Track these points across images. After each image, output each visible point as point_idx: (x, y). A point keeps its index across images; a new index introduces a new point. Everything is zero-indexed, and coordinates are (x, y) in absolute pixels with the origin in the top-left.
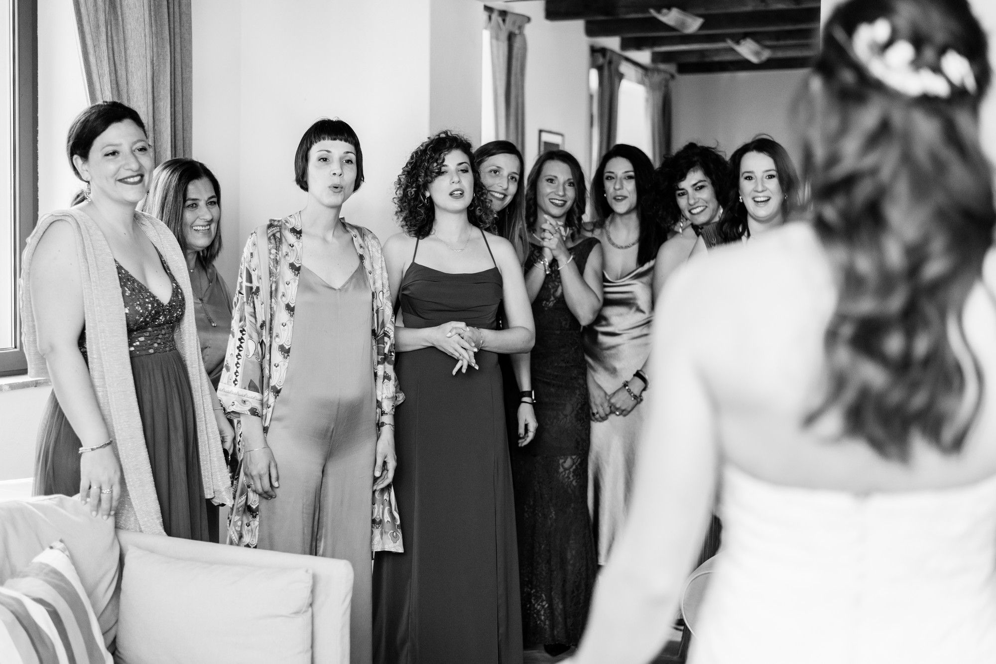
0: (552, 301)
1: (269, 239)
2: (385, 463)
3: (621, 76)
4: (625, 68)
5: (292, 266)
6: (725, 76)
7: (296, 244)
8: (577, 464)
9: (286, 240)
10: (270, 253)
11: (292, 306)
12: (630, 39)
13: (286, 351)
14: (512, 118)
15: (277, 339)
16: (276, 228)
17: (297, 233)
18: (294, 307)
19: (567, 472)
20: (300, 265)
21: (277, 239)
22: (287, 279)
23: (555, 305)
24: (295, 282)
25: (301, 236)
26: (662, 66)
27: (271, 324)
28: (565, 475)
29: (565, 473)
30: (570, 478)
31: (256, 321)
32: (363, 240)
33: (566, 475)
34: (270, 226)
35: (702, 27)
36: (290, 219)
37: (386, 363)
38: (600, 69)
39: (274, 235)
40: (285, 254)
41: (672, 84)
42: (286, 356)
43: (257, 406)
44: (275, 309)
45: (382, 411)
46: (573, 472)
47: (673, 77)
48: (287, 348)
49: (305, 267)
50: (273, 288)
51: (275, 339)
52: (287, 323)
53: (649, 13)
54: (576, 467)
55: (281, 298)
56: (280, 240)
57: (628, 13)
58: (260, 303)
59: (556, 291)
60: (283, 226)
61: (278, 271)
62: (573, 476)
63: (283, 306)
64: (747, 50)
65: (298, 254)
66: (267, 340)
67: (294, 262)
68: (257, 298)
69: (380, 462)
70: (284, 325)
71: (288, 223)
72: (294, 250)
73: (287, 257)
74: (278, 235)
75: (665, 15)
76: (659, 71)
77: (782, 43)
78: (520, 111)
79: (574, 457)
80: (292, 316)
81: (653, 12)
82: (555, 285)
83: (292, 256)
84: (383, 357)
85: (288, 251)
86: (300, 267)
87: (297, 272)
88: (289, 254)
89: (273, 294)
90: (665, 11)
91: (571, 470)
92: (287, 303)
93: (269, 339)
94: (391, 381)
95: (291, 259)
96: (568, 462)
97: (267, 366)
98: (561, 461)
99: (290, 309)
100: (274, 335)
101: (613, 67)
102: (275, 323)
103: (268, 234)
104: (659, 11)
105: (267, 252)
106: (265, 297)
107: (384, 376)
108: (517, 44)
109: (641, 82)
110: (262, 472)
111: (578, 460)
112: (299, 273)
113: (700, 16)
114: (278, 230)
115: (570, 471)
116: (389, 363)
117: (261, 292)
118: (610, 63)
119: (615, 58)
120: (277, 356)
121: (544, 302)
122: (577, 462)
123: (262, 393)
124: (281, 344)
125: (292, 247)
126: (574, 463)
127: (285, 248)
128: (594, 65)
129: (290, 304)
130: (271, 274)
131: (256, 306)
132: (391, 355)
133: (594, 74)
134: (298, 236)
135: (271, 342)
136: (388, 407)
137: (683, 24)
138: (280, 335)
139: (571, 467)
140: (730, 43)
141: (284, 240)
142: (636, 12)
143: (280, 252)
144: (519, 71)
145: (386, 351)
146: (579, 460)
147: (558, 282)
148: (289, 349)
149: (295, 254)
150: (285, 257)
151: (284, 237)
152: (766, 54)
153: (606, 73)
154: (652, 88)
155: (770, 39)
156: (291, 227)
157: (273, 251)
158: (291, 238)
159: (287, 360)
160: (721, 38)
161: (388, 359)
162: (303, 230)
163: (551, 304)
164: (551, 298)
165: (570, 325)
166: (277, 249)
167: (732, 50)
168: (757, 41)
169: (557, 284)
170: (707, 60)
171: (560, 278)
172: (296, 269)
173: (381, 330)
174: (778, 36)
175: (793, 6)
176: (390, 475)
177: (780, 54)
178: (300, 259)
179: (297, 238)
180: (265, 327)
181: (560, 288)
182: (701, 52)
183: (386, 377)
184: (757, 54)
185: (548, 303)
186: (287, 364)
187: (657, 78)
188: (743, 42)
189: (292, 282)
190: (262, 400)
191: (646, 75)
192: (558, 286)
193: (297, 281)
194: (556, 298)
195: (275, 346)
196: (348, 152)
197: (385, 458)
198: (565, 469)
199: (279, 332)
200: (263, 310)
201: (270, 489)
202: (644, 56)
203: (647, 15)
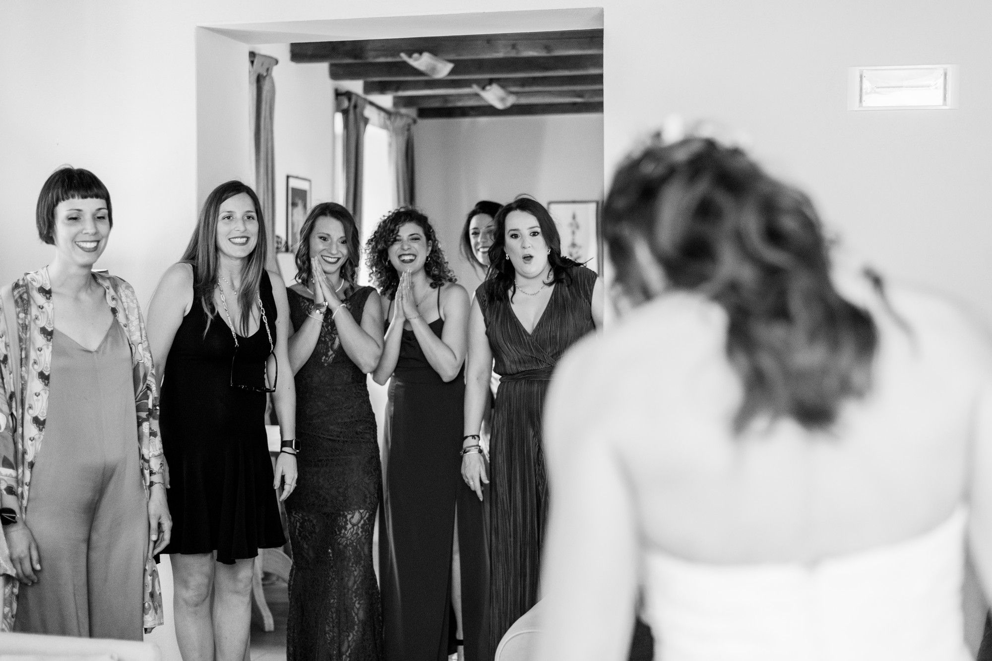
0: (331, 355)
1: (16, 302)
2: (160, 525)
3: (366, 121)
4: (369, 112)
5: (43, 331)
6: (466, 121)
7: (46, 305)
8: (365, 518)
9: (35, 302)
10: (18, 317)
11: (47, 374)
12: (373, 83)
13: (39, 423)
14: (262, 163)
15: (30, 411)
16: (22, 288)
17: (47, 293)
18: (49, 375)
19: (355, 528)
20: (52, 329)
21: (25, 302)
22: (39, 345)
23: (334, 359)
24: (48, 348)
25: (51, 296)
26: (403, 111)
27: (22, 393)
28: (353, 531)
29: (354, 529)
30: (358, 534)
31: (5, 392)
32: (116, 291)
33: (355, 532)
34: (17, 286)
35: (452, 72)
36: (37, 277)
37: (151, 419)
38: (345, 112)
39: (21, 297)
40: (34, 317)
41: (414, 128)
42: (41, 428)
43: (13, 483)
44: (26, 378)
45: (150, 471)
46: (362, 528)
47: (415, 122)
48: (42, 419)
49: (57, 331)
50: (23, 356)
51: (28, 411)
52: (41, 392)
53: (400, 57)
54: (365, 521)
55: (33, 366)
56: (28, 301)
57: (378, 56)
58: (8, 372)
59: (333, 343)
60: (30, 285)
61: (28, 336)
62: (362, 532)
63: (35, 374)
64: (493, 96)
65: (50, 317)
66: (18, 414)
67: (46, 326)
68: (5, 367)
69: (154, 525)
70: (37, 395)
71: (35, 281)
72: (43, 312)
73: (37, 321)
74: (25, 296)
75: (416, 60)
76: (402, 115)
77: (527, 89)
78: (270, 157)
79: (361, 511)
80: (46, 385)
81: (404, 57)
82: (332, 337)
83: (43, 318)
84: (148, 413)
85: (38, 314)
86: (52, 331)
87: (49, 337)
88: (40, 317)
89: (23, 362)
90: (416, 55)
91: (360, 525)
92: (39, 371)
93: (20, 411)
94: (157, 437)
95: (42, 323)
96: (357, 516)
97: (20, 441)
98: (349, 517)
99: (44, 377)
100: (27, 406)
101: (358, 110)
102: (28, 393)
103: (14, 296)
104: (410, 56)
105: (15, 317)
106: (14, 366)
107: (150, 433)
108: (266, 87)
109: (385, 127)
110: (22, 555)
111: (366, 514)
112: (52, 338)
113: (450, 61)
114: (25, 290)
115: (358, 527)
116: (154, 418)
117: (9, 361)
118: (355, 107)
119: (360, 102)
120: (31, 430)
121: (324, 358)
122: (365, 516)
123: (17, 470)
124: (34, 416)
125: (42, 309)
126: (362, 518)
127: (34, 311)
128: (338, 108)
129: (45, 372)
130: (20, 340)
131: (4, 376)
132: (156, 409)
133: (339, 118)
134: (48, 296)
135: (23, 414)
136: (155, 466)
137: (434, 69)
138: (34, 406)
139: (359, 522)
140: (475, 89)
141: (32, 302)
142: (386, 56)
143: (29, 316)
144: (268, 114)
145: (150, 406)
146: (368, 514)
147: (335, 335)
148: (45, 420)
149: (46, 316)
150: (34, 321)
151: (33, 300)
152: (511, 100)
153: (351, 116)
154: (395, 132)
155: (515, 85)
156: (38, 286)
157: (22, 315)
158: (39, 299)
159: (43, 433)
160: (467, 83)
161: (154, 414)
162: (53, 290)
163: (331, 359)
164: (329, 351)
165: (353, 378)
166: (26, 312)
167: (477, 95)
168: (503, 87)
169: (333, 336)
170: (450, 105)
171: (336, 330)
172: (48, 334)
173: (144, 385)
174: (524, 82)
175: (543, 54)
176: (167, 536)
177: (524, 101)
178: (52, 323)
179: (47, 298)
180: (14, 399)
181: (337, 340)
182: (444, 98)
183: (153, 434)
184: (502, 100)
185: (327, 359)
186: (42, 437)
187: (400, 123)
188: (488, 88)
189: (44, 348)
190: (17, 477)
191: (390, 118)
192: (334, 339)
193: (50, 348)
194: (334, 351)
195: (28, 418)
196: (100, 209)
197: (160, 519)
198: (353, 525)
199: (32, 403)
200: (12, 380)
201: (32, 573)
202: (386, 100)
203: (397, 59)
